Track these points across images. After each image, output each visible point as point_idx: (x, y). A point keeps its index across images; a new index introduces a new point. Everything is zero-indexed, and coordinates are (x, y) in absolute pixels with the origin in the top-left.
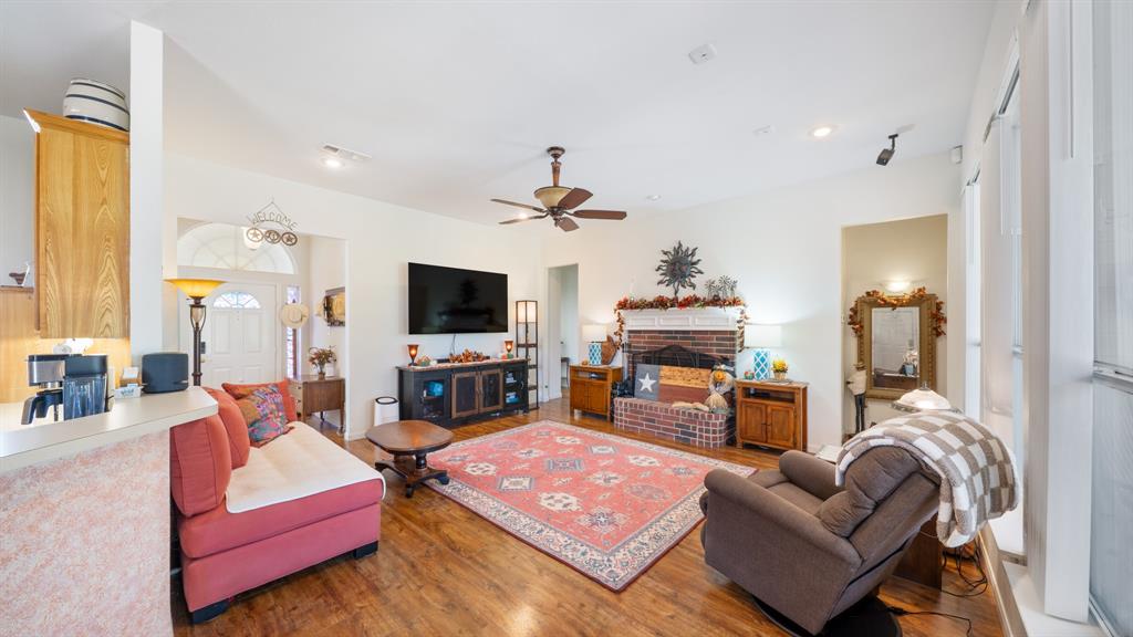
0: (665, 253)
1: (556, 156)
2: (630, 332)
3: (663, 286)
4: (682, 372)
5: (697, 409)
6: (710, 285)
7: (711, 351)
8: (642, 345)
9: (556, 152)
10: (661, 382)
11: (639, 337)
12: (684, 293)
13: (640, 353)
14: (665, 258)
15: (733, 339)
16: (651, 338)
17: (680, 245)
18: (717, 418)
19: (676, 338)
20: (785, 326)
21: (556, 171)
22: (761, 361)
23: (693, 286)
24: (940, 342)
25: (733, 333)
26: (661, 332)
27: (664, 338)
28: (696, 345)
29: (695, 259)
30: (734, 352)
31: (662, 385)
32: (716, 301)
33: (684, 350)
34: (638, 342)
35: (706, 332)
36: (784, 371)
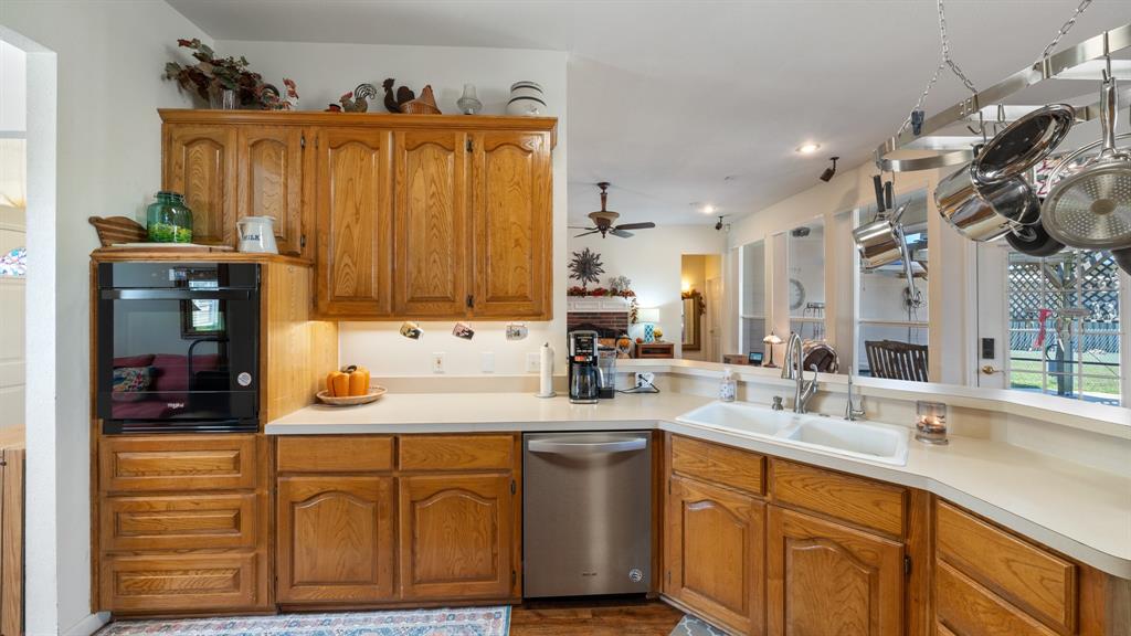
0: (576, 255)
1: (604, 188)
3: (574, 279)
6: (612, 281)
7: (614, 326)
9: (603, 185)
12: (591, 286)
14: (576, 258)
15: (627, 317)
17: (588, 251)
20: (661, 308)
21: (604, 199)
22: (648, 330)
23: (598, 281)
24: (702, 317)
25: (628, 314)
29: (599, 262)
30: (628, 326)
32: (614, 293)
35: (609, 313)
36: (660, 336)
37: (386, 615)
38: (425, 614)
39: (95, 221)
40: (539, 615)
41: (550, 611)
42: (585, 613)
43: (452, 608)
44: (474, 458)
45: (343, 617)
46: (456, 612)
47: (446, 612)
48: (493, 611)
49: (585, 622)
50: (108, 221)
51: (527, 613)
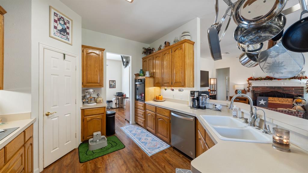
2: (253, 87)
4: (278, 99)
5: (289, 110)
7: (293, 93)
8: (259, 91)
10: (269, 102)
11: (258, 89)
13: (258, 93)
15: (303, 89)
16: (263, 89)
18: (301, 113)
19: (275, 89)
23: (282, 73)
25: (303, 87)
26: (267, 87)
27: (269, 89)
28: (284, 91)
30: (303, 93)
31: (269, 103)
33: (279, 92)
34: (257, 90)
35: (290, 87)
37: (155, 137)
38: (160, 139)
39: (135, 74)
40: (174, 150)
41: (176, 151)
42: (181, 156)
43: (163, 141)
44: (164, 114)
45: (152, 134)
46: (163, 142)
47: (162, 141)
48: (168, 145)
49: (179, 156)
50: (136, 74)
51: (172, 149)
